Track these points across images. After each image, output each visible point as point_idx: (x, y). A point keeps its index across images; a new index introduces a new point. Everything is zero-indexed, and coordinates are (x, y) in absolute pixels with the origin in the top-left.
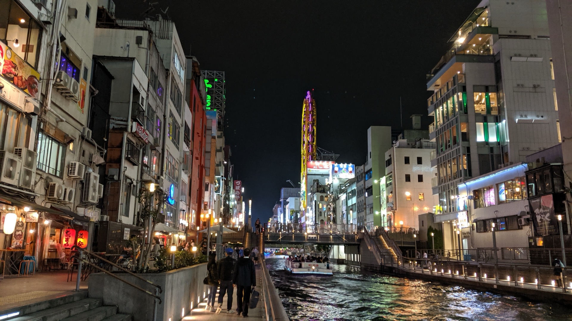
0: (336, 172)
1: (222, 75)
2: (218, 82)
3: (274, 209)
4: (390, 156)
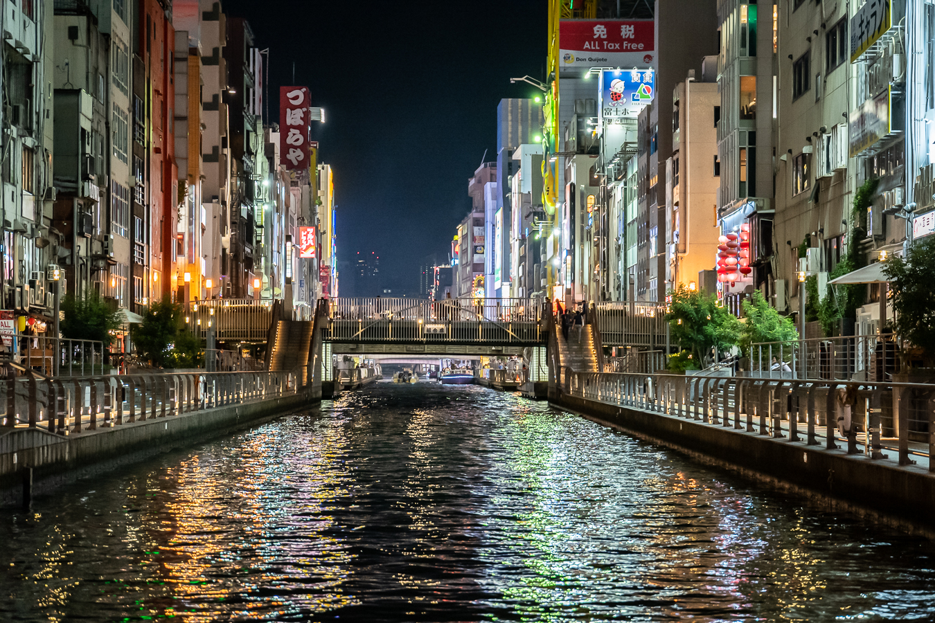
0: (616, 97)
3: (472, 182)
4: (677, 103)
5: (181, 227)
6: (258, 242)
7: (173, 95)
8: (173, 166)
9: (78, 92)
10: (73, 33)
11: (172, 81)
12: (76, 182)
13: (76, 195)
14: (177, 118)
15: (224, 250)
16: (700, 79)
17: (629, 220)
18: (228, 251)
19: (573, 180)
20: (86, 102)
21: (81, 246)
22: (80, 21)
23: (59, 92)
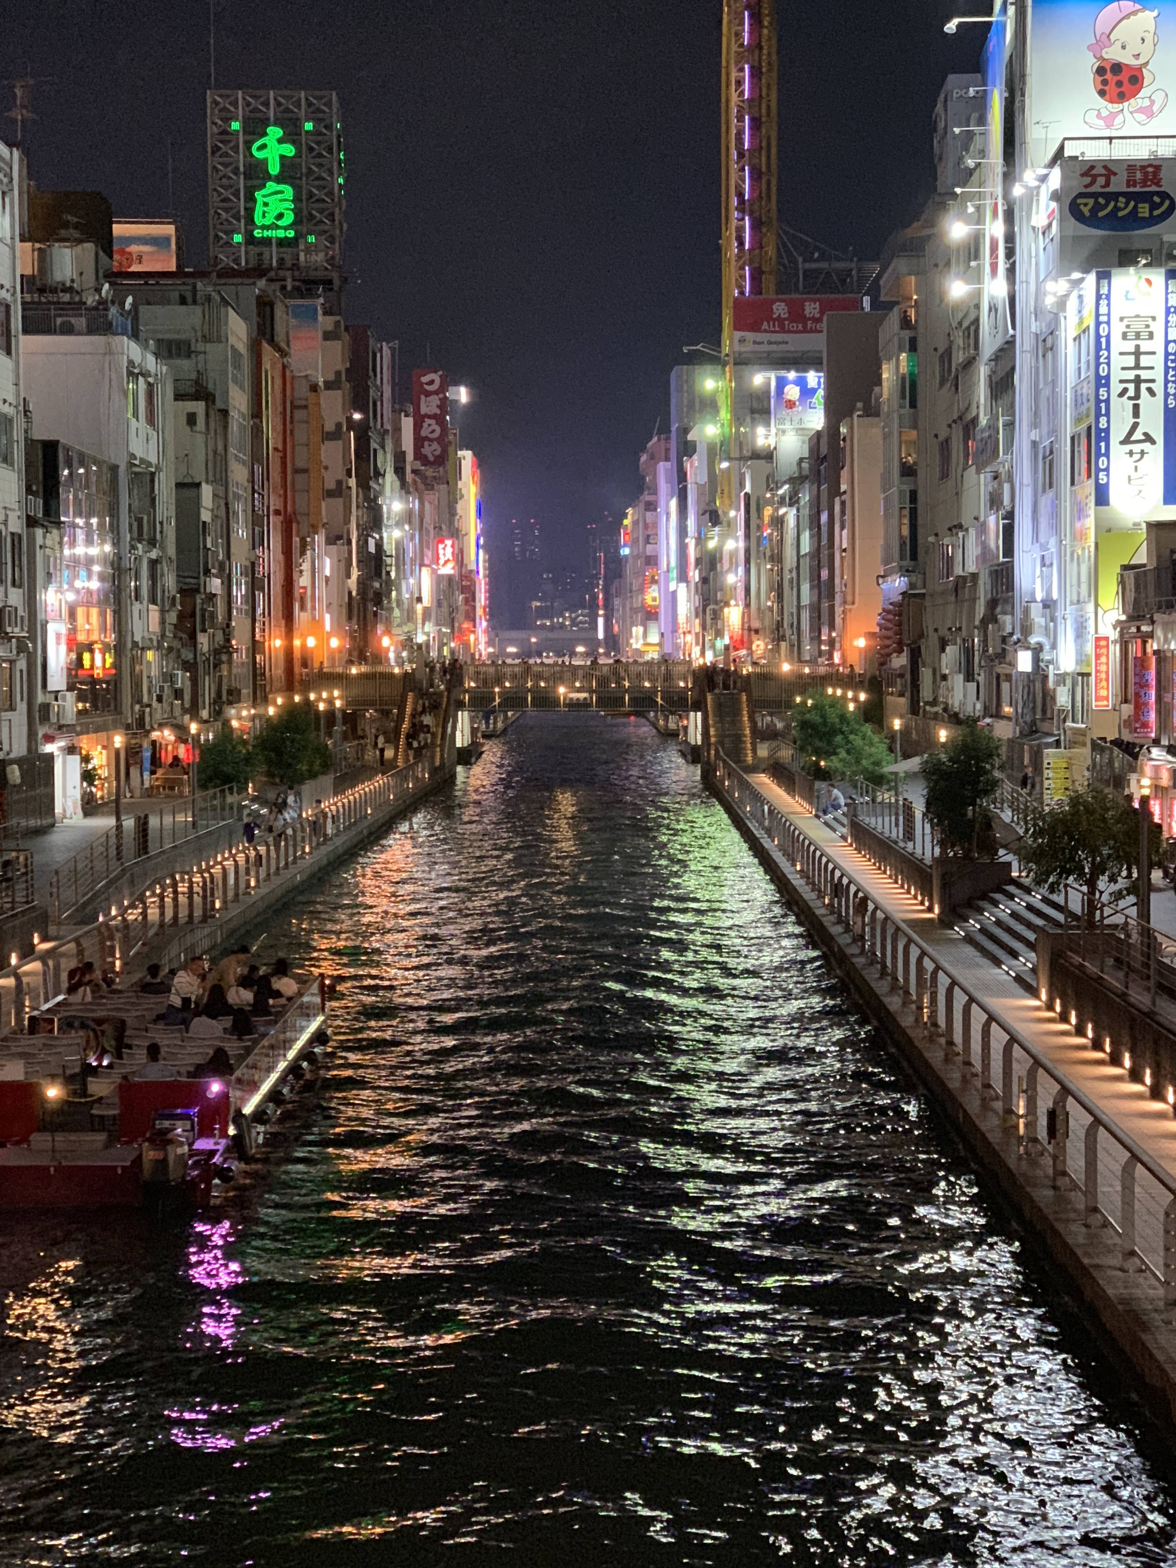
0: (791, 404)
1: (329, 104)
2: (316, 132)
3: (644, 458)
4: (844, 440)
5: (304, 581)
6: (388, 573)
7: (293, 447)
8: (294, 525)
9: (198, 485)
10: (191, 419)
11: (292, 431)
12: (198, 578)
13: (198, 591)
14: (296, 471)
15: (350, 593)
16: (867, 413)
17: (802, 553)
18: (354, 593)
19: (748, 489)
20: (207, 491)
21: (203, 640)
22: (199, 407)
23: (179, 485)
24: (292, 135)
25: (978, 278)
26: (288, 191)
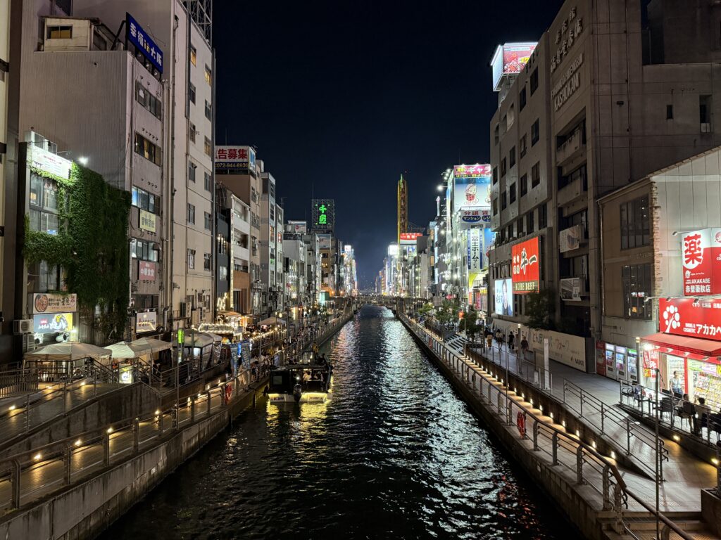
0: (411, 252)
1: (332, 201)
2: (330, 206)
6: (341, 280)
10: (310, 254)
16: (425, 253)
20: (312, 266)
22: (311, 252)
23: (308, 265)
24: (326, 206)
25: (446, 230)
26: (325, 216)
